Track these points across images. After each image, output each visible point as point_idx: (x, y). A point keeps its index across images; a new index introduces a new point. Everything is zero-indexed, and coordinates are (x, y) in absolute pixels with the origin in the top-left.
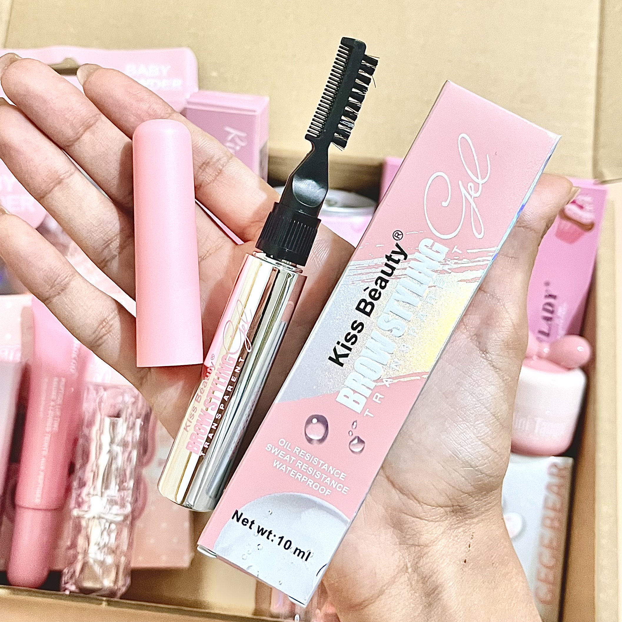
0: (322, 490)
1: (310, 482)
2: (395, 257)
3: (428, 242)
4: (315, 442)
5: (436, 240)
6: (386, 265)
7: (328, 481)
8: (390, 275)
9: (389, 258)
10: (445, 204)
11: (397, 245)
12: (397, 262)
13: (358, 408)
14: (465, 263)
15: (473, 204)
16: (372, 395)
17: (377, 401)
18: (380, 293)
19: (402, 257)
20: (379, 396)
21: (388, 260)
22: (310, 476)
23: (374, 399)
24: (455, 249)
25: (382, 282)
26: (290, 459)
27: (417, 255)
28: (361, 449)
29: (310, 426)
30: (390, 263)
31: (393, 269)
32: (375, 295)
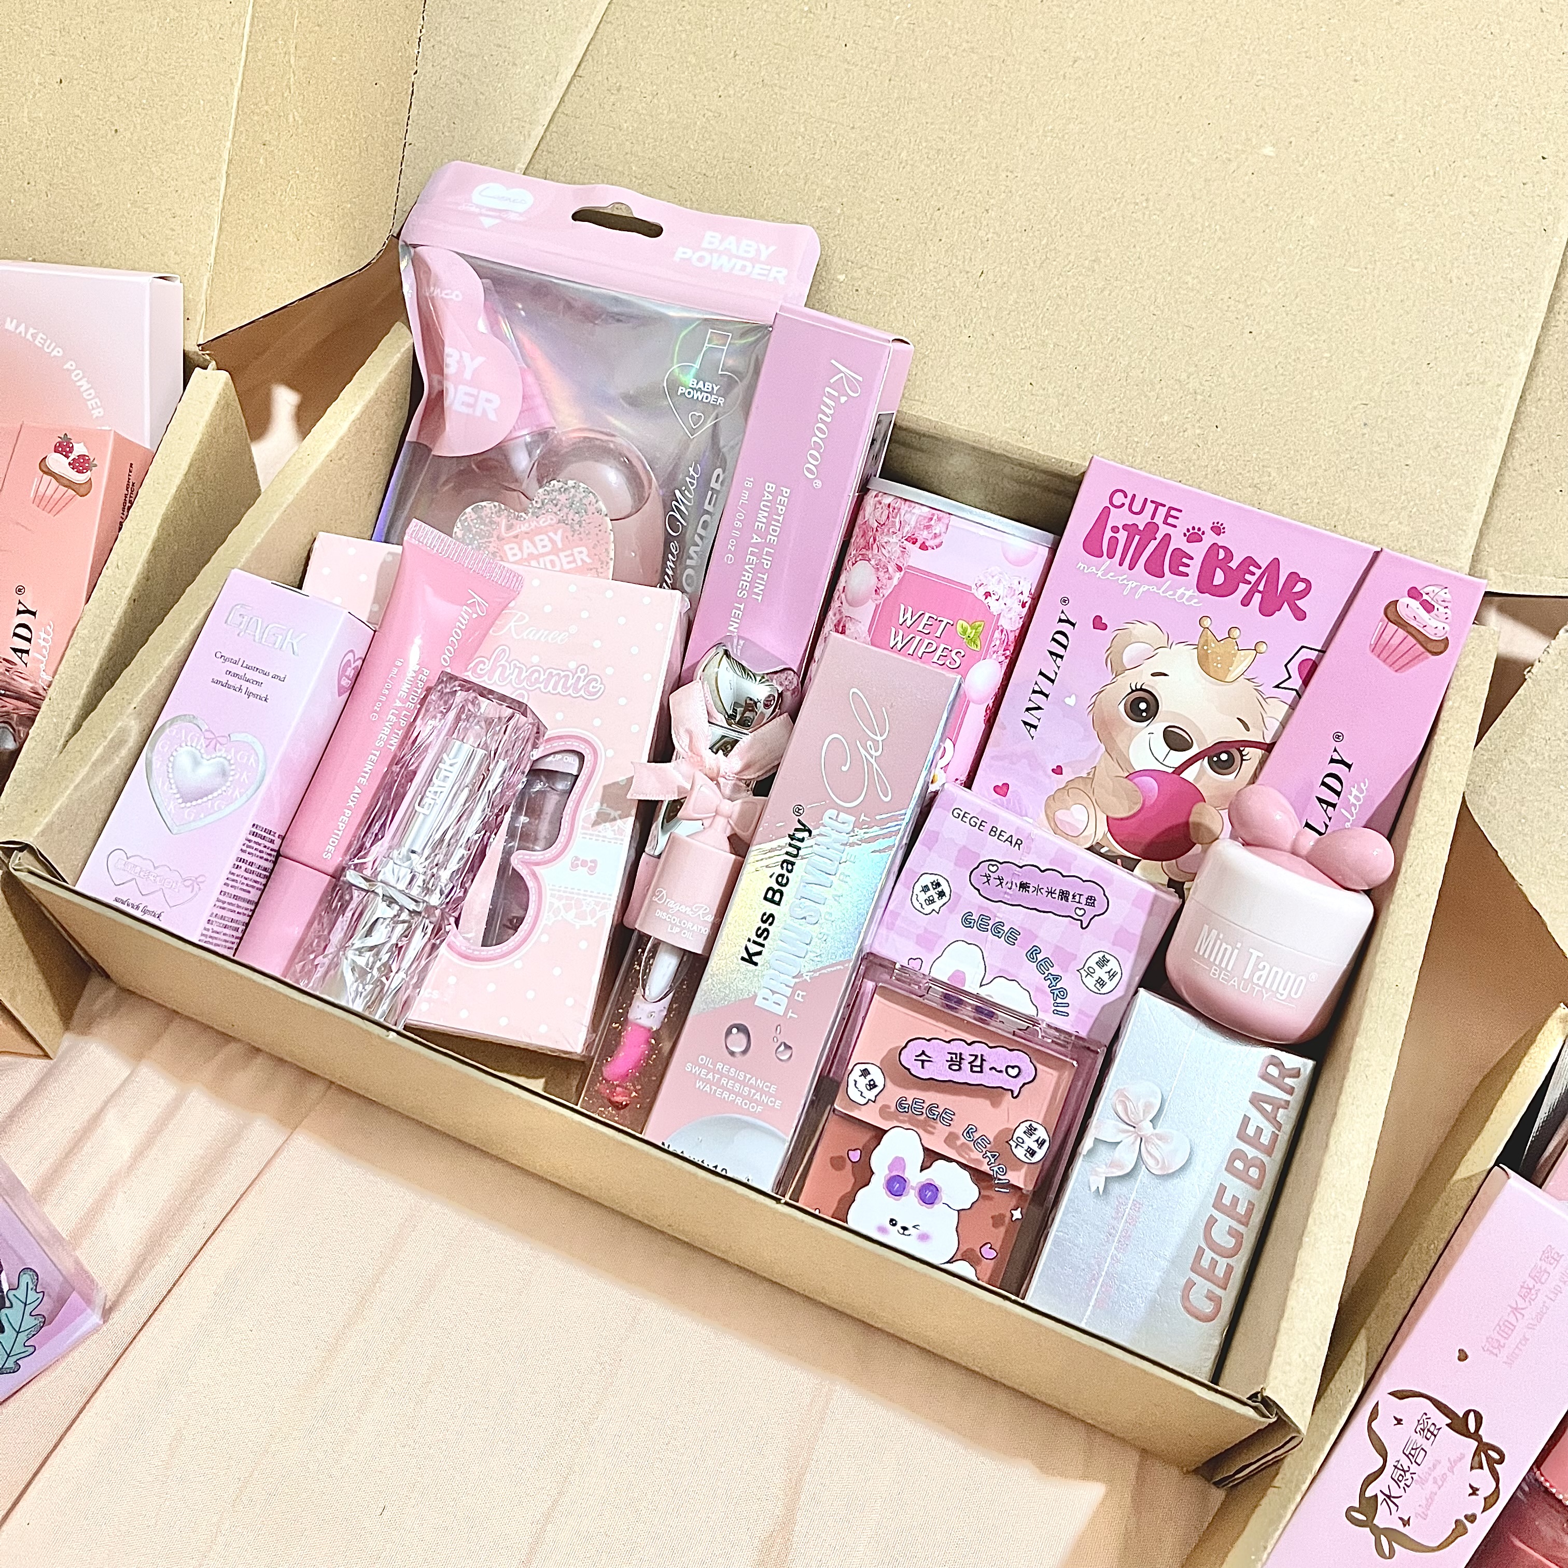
0: (753, 1107)
1: (739, 1100)
2: (799, 835)
3: (832, 812)
4: (738, 1055)
5: (840, 809)
6: (790, 845)
7: (757, 1096)
8: (796, 856)
9: (792, 837)
10: (844, 769)
11: (799, 821)
12: (802, 840)
13: (780, 1010)
14: (875, 831)
15: (875, 765)
16: (793, 993)
17: (800, 999)
18: (788, 879)
19: (806, 834)
20: (801, 993)
21: (792, 839)
22: (737, 1094)
23: (796, 997)
24: (863, 817)
25: (788, 864)
26: (714, 1077)
27: (822, 830)
28: (788, 1056)
29: (730, 1038)
30: (794, 842)
31: (799, 849)
32: (782, 880)
